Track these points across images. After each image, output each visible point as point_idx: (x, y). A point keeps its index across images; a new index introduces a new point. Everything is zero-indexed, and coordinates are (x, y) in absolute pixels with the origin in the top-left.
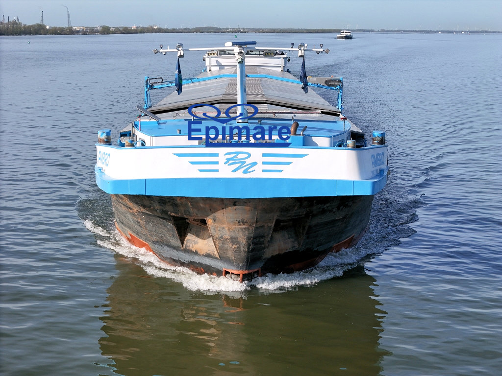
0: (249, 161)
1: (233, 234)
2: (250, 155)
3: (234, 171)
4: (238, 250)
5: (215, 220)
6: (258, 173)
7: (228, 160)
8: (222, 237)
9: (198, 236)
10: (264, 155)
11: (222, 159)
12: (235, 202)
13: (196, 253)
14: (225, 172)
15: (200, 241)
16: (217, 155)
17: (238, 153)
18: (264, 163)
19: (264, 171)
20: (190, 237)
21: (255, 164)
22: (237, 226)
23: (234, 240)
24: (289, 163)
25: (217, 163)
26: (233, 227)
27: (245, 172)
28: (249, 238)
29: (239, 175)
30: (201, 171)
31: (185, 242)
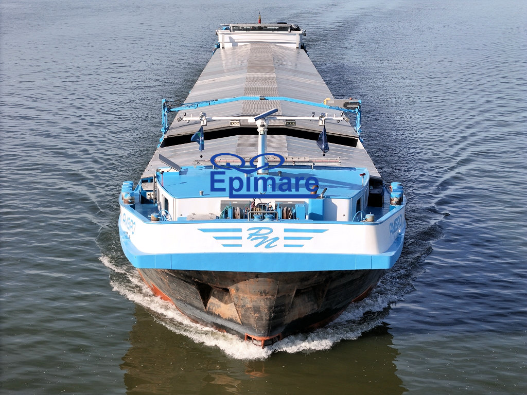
0: (271, 236)
1: (255, 304)
2: (272, 231)
3: (256, 246)
4: (260, 318)
5: (237, 290)
6: (279, 248)
7: (251, 235)
8: (244, 306)
9: (221, 300)
10: (286, 230)
11: (245, 234)
12: (257, 275)
13: (219, 316)
14: (248, 247)
15: (222, 304)
16: (240, 230)
17: (260, 229)
18: (286, 238)
19: (285, 246)
20: (213, 300)
21: (277, 239)
22: (259, 297)
23: (256, 309)
24: (310, 238)
25: (240, 238)
26: (254, 298)
27: (267, 247)
28: (270, 308)
29: (262, 249)
30: (224, 246)
31: (208, 305)
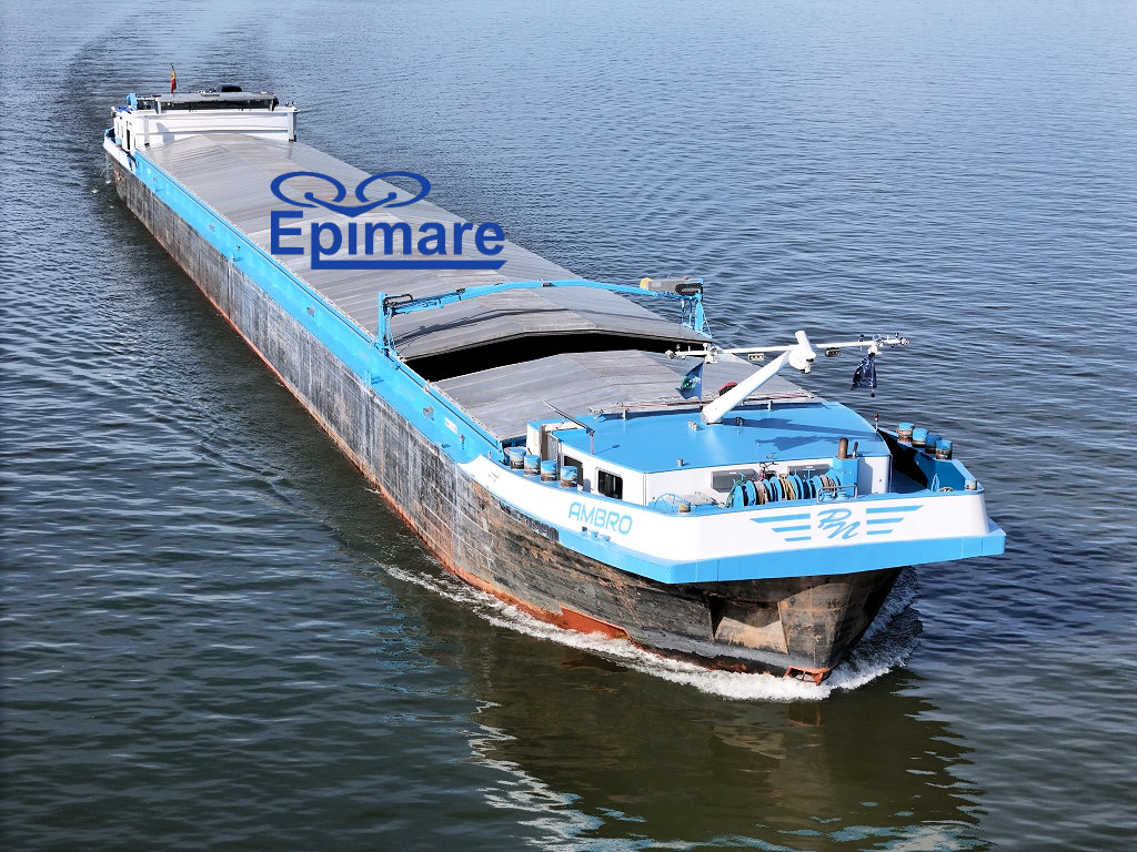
0: (849, 521)
1: (817, 621)
2: (850, 513)
3: (831, 537)
4: (822, 641)
5: (793, 603)
6: (861, 537)
7: (823, 521)
8: (800, 625)
9: (742, 621)
10: (869, 511)
11: (814, 521)
12: (827, 579)
13: (741, 645)
14: (820, 539)
15: (747, 627)
16: (807, 516)
17: (835, 511)
18: (869, 522)
19: (869, 533)
20: (725, 622)
21: (857, 524)
22: (826, 610)
23: (818, 629)
24: (899, 520)
25: (808, 527)
26: (819, 611)
27: (845, 537)
28: (837, 624)
29: (839, 541)
30: (788, 540)
31: (719, 631)
